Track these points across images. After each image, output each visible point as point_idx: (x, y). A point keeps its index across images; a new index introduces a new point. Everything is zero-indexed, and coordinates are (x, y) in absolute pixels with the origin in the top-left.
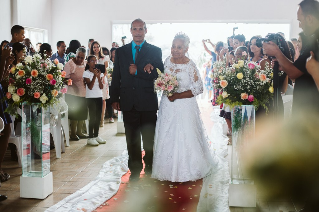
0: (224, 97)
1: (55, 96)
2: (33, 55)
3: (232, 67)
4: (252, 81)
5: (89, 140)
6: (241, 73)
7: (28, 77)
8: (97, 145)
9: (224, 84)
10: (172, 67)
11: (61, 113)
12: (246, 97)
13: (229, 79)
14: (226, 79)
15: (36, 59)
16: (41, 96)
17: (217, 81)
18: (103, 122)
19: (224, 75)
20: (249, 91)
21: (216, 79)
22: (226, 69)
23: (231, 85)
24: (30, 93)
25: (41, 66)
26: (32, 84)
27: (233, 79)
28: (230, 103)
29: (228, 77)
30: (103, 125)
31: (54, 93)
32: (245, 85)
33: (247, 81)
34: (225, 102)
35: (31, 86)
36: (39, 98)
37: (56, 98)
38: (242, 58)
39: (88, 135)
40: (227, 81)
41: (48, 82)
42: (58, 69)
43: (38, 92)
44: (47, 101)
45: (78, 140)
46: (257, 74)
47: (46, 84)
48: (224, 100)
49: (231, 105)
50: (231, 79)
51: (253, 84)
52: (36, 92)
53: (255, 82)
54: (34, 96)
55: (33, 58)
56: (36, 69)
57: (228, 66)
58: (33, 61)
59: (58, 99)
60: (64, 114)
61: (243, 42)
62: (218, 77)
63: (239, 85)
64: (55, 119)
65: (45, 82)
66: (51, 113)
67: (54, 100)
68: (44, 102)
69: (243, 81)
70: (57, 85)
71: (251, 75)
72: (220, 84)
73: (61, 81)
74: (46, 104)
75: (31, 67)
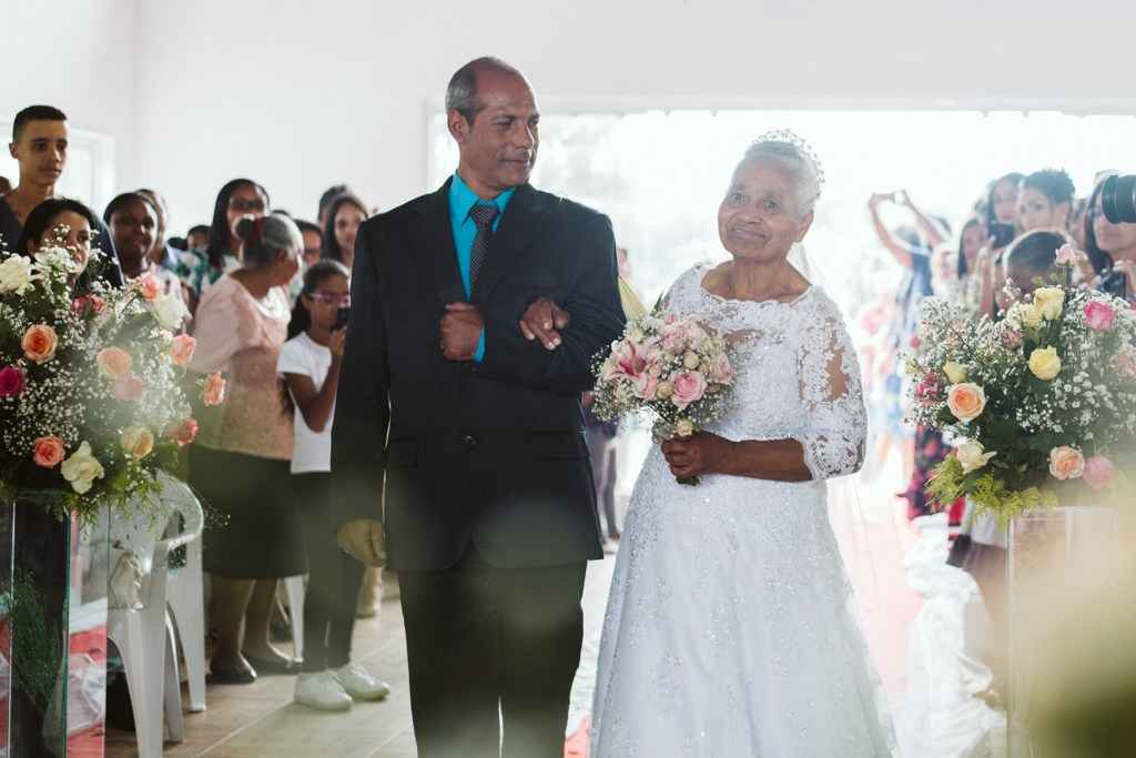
0: (967, 467)
1: (139, 457)
2: (37, 256)
3: (1009, 319)
4: (1102, 388)
5: (301, 680)
6: (1051, 350)
7: (9, 359)
8: (343, 709)
9: (967, 400)
10: (707, 317)
11: (166, 545)
12: (1073, 467)
13: (991, 377)
14: (979, 380)
15: (51, 274)
16: (67, 457)
17: (934, 386)
18: (378, 592)
19: (967, 360)
20: (1090, 436)
21: (930, 381)
22: (979, 331)
23: (1002, 410)
24: (14, 442)
25: (73, 308)
26: (26, 397)
27: (1012, 378)
28: (998, 495)
29: (985, 370)
30: (377, 606)
31: (131, 444)
32: (1070, 407)
33: (1077, 390)
34: (974, 491)
35: (23, 407)
36: (60, 463)
37: (143, 466)
38: (1053, 276)
39: (300, 660)
40: (981, 390)
41: (104, 388)
42: (157, 324)
43: (56, 434)
44: (96, 481)
45: (251, 680)
46: (1129, 355)
47: (96, 395)
48: (968, 482)
49: (1002, 503)
50: (999, 377)
51: (1110, 405)
52: (47, 433)
53: (1120, 395)
54: (33, 455)
55: (37, 266)
56: (50, 323)
57: (987, 315)
58: (34, 282)
59: (154, 473)
60: (182, 549)
61: (1065, 205)
62: (940, 370)
63: (1041, 407)
64: (137, 575)
65: (90, 389)
66: (117, 545)
67: (132, 479)
68: (82, 486)
69: (1062, 389)
70: (148, 401)
71: (1098, 359)
72: (950, 403)
73: (171, 385)
74: (91, 494)
75: (26, 314)
